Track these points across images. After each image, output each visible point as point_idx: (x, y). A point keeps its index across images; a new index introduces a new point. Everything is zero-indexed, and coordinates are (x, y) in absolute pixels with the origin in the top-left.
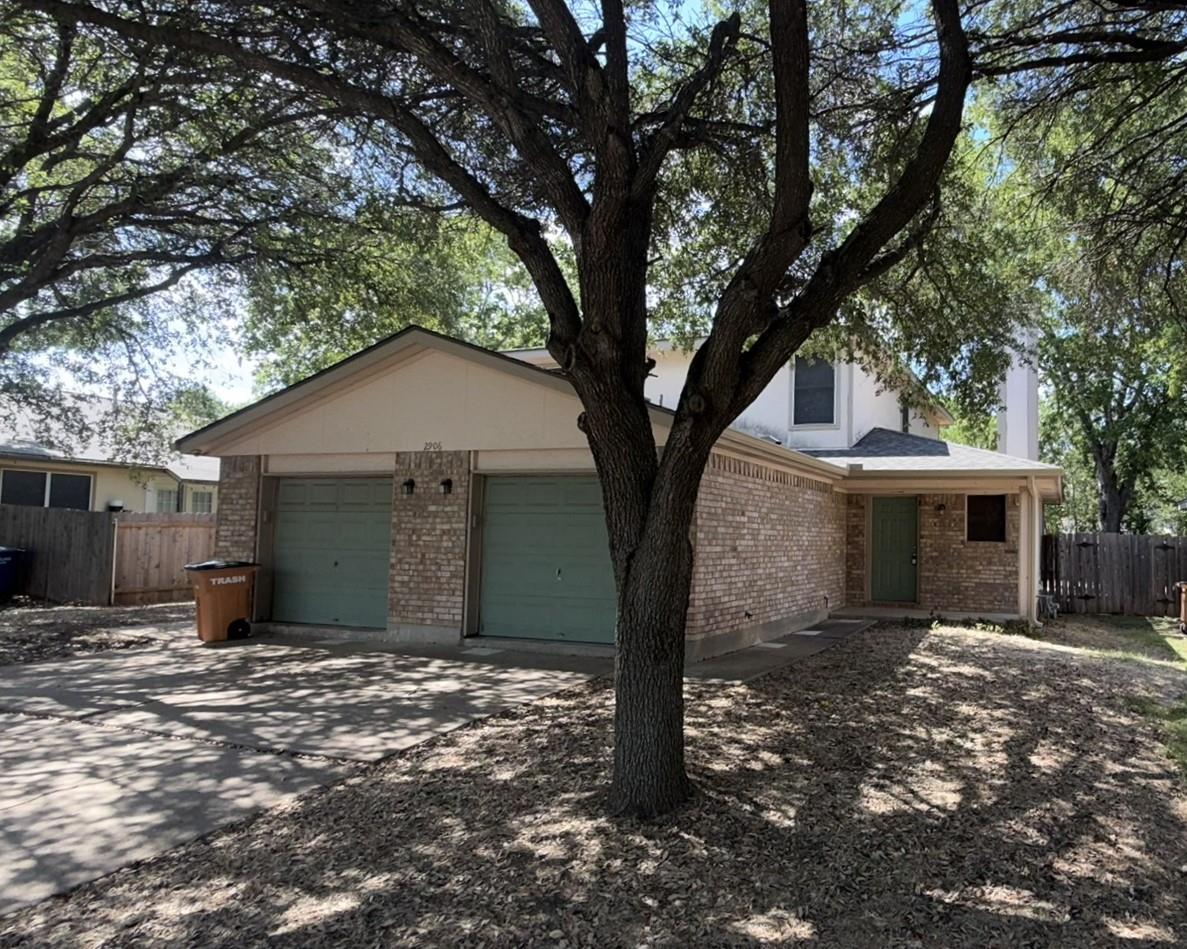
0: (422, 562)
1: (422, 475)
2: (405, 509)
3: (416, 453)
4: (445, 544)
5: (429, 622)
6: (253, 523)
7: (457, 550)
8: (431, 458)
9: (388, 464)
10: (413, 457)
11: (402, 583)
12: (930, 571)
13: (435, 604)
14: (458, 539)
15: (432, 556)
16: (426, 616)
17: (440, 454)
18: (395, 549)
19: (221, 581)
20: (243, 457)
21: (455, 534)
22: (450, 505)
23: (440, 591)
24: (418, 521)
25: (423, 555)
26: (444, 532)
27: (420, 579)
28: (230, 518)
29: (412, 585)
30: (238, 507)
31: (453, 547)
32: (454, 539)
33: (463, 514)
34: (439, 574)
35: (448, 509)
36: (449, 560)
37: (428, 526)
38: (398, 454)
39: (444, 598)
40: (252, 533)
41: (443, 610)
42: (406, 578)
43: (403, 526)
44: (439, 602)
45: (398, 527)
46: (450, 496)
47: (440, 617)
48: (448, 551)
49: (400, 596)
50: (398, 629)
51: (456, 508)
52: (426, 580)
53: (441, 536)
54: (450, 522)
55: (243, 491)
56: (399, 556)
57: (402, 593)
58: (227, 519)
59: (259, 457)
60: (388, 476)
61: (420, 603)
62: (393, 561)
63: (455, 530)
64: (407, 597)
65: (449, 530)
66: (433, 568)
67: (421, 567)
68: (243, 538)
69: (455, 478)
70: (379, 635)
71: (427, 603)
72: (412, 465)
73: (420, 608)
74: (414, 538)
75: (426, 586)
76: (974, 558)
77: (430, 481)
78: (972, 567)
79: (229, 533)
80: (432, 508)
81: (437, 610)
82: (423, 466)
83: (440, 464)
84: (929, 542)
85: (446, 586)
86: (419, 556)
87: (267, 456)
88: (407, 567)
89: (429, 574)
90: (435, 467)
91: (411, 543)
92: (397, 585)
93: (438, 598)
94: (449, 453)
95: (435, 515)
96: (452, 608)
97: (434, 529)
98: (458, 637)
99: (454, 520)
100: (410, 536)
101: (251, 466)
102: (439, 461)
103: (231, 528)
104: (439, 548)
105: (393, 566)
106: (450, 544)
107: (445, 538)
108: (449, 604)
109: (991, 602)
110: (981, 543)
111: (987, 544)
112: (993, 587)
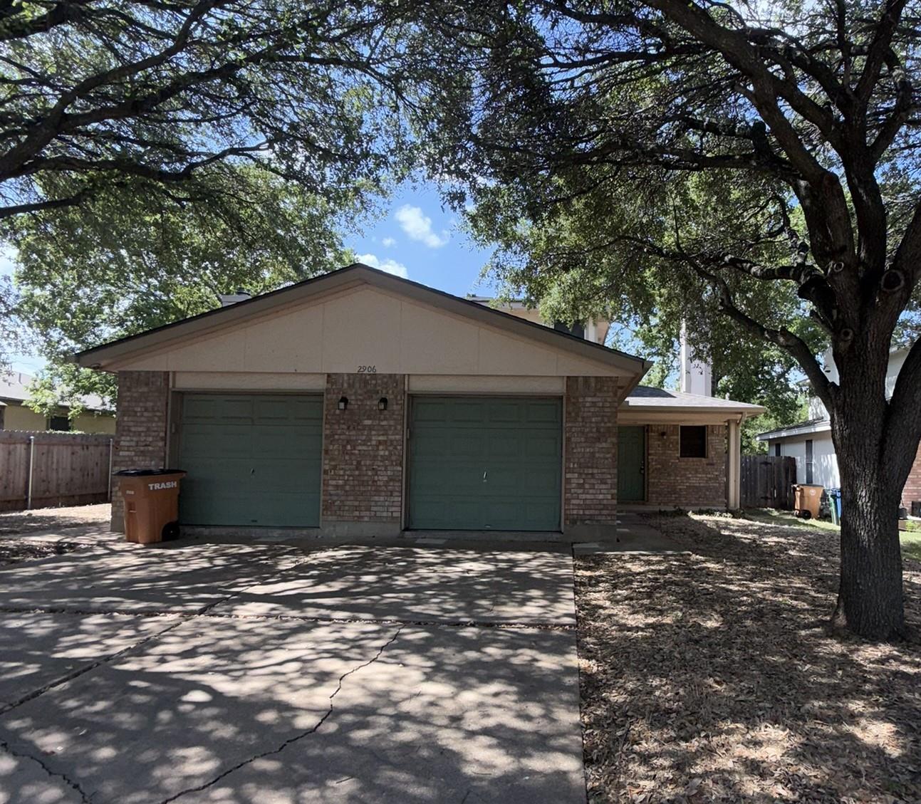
0: (357, 469)
1: (356, 393)
2: (338, 423)
3: (349, 375)
4: (382, 453)
5: (366, 519)
6: (162, 434)
7: (394, 458)
8: (365, 380)
9: (320, 384)
10: (346, 378)
11: (337, 486)
12: (655, 478)
13: (373, 504)
14: (395, 448)
15: (368, 463)
16: (363, 514)
17: (374, 376)
18: (328, 457)
19: (157, 486)
20: (148, 372)
21: (391, 445)
22: (385, 419)
23: (378, 492)
24: (353, 433)
25: (359, 463)
26: (380, 443)
27: (356, 482)
28: (133, 429)
29: (347, 488)
30: (143, 419)
31: (391, 455)
32: (391, 448)
33: (399, 427)
34: (376, 478)
35: (384, 423)
36: (386, 467)
37: (364, 438)
38: (329, 375)
39: (382, 499)
40: (161, 444)
41: (381, 509)
42: (341, 482)
43: (336, 437)
44: (376, 502)
45: (330, 438)
46: (386, 412)
47: (378, 514)
48: (384, 458)
49: (335, 498)
50: (334, 526)
51: (392, 423)
52: (363, 483)
53: (377, 446)
54: (386, 434)
55: (150, 404)
56: (333, 463)
57: (337, 495)
58: (130, 431)
59: (167, 373)
60: (319, 395)
61: (356, 503)
62: (327, 467)
63: (391, 441)
64: (343, 498)
65: (386, 441)
66: (370, 473)
67: (357, 473)
68: (150, 448)
69: (390, 397)
70: (314, 532)
71: (363, 504)
72: (345, 385)
73: (357, 508)
74: (349, 447)
75: (362, 489)
76: (686, 469)
77: (365, 399)
78: (685, 475)
79: (133, 444)
80: (368, 422)
81: (374, 509)
82: (357, 385)
83: (375, 385)
84: (655, 458)
85: (384, 488)
86: (355, 463)
87: (174, 373)
88: (341, 472)
89: (366, 478)
90: (369, 387)
91: (345, 452)
92: (330, 488)
93: (376, 498)
94: (384, 376)
95: (371, 428)
96: (391, 507)
97: (370, 440)
98: (398, 531)
99: (390, 432)
100: (344, 446)
101: (160, 382)
102: (374, 382)
103: (135, 439)
104: (375, 456)
105: (326, 472)
106: (387, 453)
107: (381, 447)
108: (387, 503)
109: (697, 499)
110: (691, 459)
111: (695, 459)
112: (698, 489)
